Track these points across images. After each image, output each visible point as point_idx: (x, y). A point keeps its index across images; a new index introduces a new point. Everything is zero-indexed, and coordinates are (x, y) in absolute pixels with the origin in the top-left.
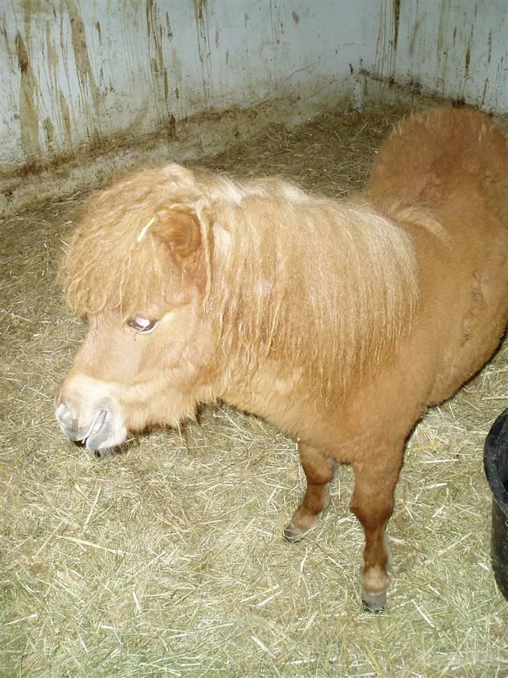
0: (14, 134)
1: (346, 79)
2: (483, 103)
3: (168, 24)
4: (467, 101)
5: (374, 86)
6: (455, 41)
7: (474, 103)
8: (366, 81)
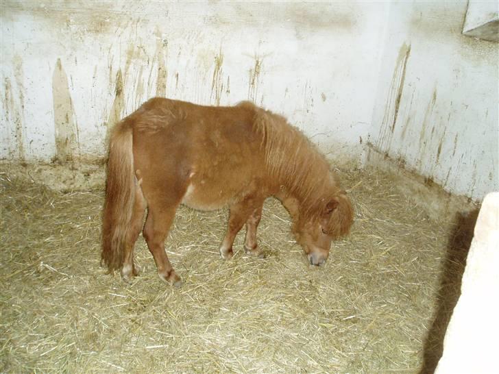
0: (101, 135)
1: (356, 146)
2: (445, 185)
3: (228, 84)
4: (435, 181)
5: (374, 155)
6: (432, 136)
7: (439, 183)
8: (370, 151)
